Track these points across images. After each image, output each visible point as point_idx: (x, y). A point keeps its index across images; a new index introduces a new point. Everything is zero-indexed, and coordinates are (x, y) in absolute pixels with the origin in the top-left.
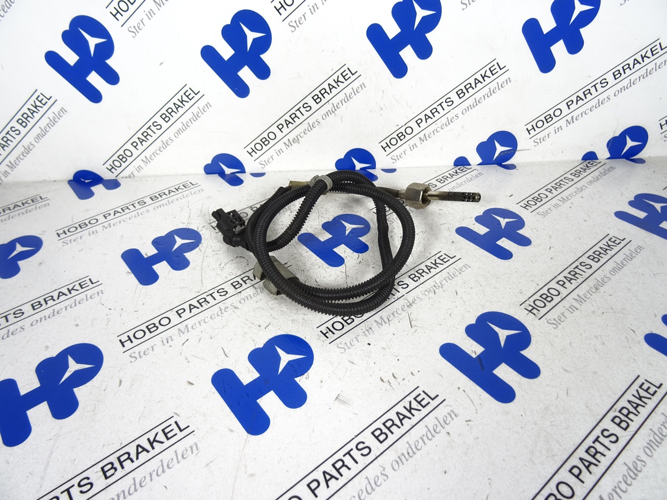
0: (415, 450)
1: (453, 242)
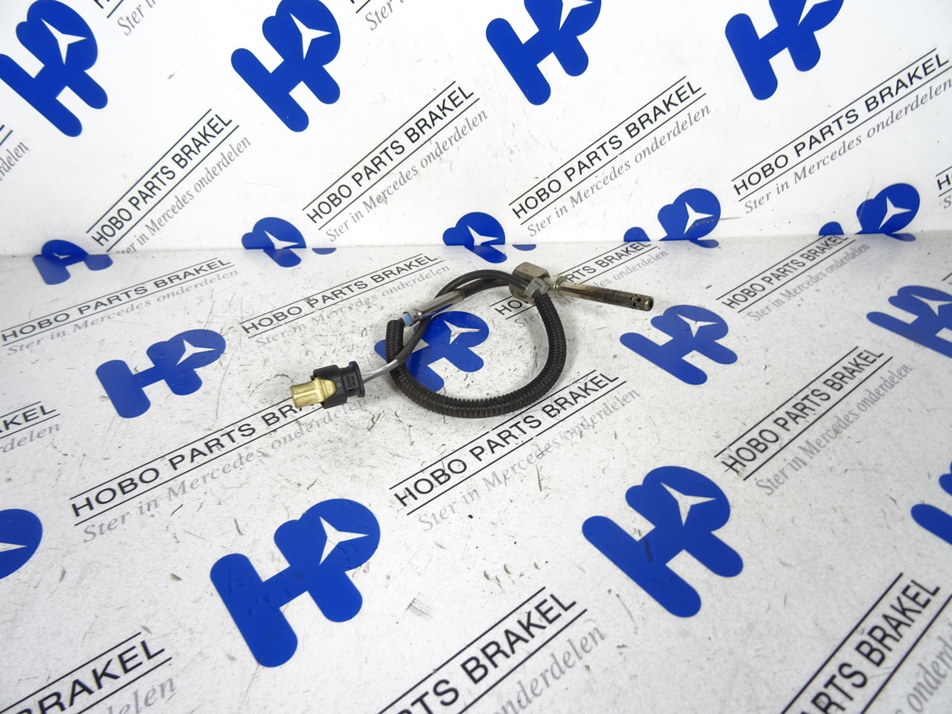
0: (530, 695)
1: (615, 356)
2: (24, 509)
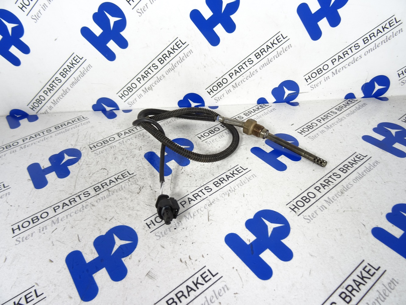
1: (247, 158)
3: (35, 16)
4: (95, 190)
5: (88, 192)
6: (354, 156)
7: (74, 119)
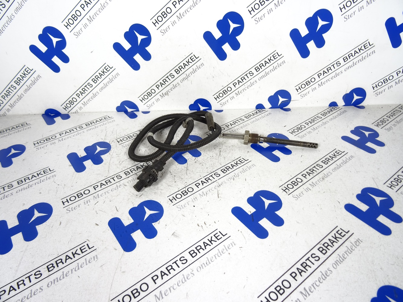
0: (210, 261)
1: (248, 152)
2: (46, 202)
3: (77, 33)
4: (126, 174)
5: (120, 175)
6: (334, 152)
7: (101, 118)
